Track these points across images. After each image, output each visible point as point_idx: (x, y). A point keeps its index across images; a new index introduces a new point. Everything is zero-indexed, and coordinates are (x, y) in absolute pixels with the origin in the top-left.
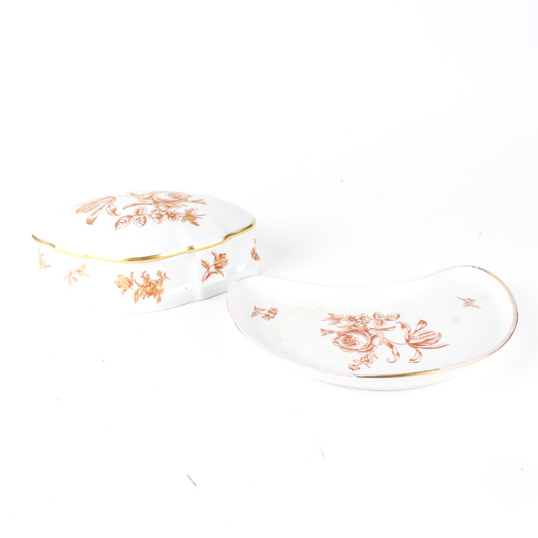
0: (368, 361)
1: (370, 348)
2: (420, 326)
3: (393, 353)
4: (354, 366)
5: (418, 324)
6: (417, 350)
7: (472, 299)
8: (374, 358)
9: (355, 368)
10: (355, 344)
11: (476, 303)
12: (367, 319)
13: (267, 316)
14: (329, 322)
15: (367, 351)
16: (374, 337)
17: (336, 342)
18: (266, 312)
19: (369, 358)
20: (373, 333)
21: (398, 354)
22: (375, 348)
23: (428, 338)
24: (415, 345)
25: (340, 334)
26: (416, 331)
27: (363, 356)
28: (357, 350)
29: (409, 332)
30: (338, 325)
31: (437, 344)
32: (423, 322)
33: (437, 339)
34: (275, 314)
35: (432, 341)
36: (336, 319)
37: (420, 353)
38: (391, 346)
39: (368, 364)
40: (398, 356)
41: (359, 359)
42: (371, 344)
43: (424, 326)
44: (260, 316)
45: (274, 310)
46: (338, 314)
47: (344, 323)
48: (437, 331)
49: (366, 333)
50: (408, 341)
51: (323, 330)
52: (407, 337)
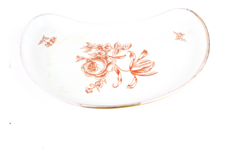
0: (99, 85)
1: (103, 74)
2: (142, 55)
3: (118, 79)
4: (89, 89)
5: (142, 53)
6: (135, 77)
7: (183, 33)
8: (104, 83)
9: (89, 91)
10: (95, 70)
11: (184, 37)
12: (109, 48)
13: (48, 43)
14: (84, 50)
15: (102, 76)
16: (109, 64)
17: (83, 68)
18: (48, 41)
19: (101, 83)
20: (109, 60)
21: (121, 80)
22: (107, 74)
23: (145, 66)
24: (134, 72)
25: (88, 61)
26: (139, 60)
27: (97, 81)
28: (95, 75)
29: (134, 60)
30: (89, 53)
31: (150, 72)
32: (145, 52)
33: (151, 67)
34: (53, 42)
35: (147, 69)
36: (89, 47)
37: (136, 79)
38: (118, 73)
39: (99, 88)
40: (120, 82)
41: (94, 83)
42: (106, 70)
43: (145, 55)
44: (44, 43)
45: (54, 38)
46: (92, 43)
47: (94, 51)
48: (152, 60)
49: (105, 60)
50: (131, 68)
51: (78, 57)
52: (131, 65)
